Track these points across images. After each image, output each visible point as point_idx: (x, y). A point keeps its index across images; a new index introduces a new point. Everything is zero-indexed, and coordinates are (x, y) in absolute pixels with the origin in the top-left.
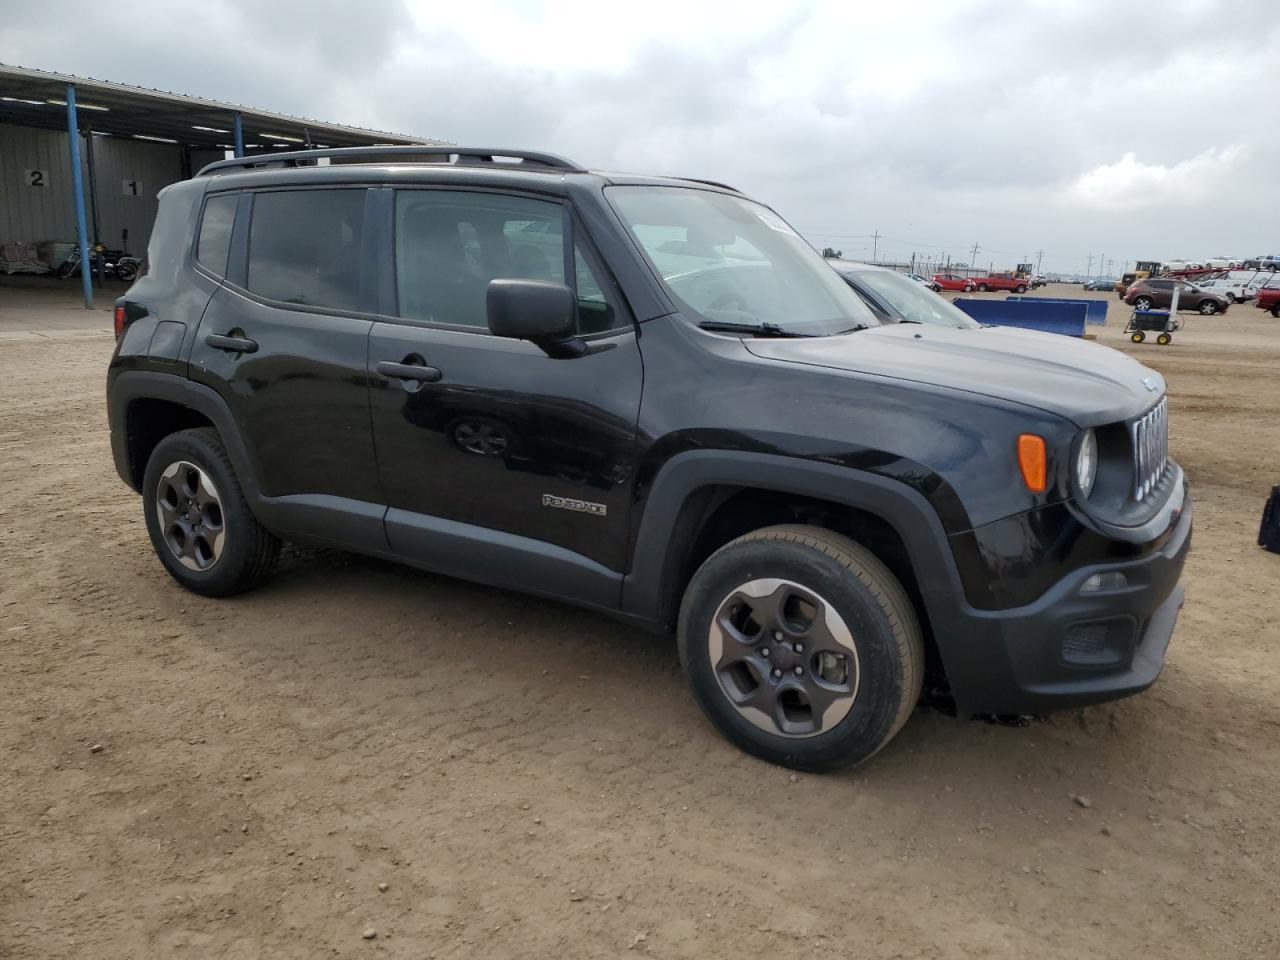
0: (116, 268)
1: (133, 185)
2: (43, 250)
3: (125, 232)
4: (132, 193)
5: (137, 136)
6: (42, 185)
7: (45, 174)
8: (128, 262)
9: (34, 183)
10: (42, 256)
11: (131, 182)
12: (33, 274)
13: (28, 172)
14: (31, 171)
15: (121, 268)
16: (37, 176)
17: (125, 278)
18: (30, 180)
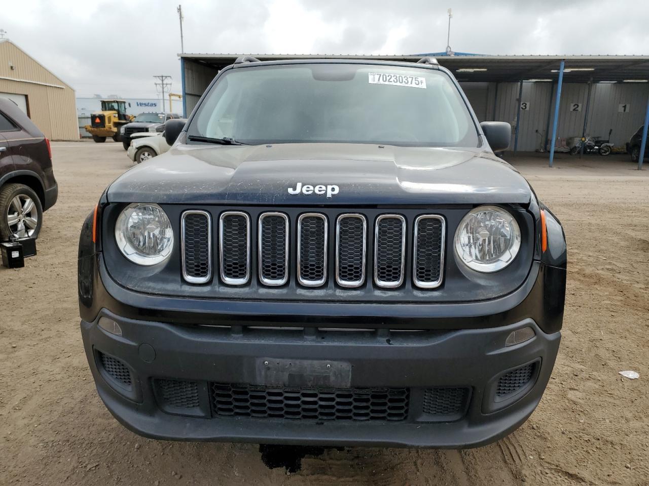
0: (599, 149)
1: (625, 107)
2: (570, 141)
3: (611, 130)
4: (623, 111)
5: (625, 81)
6: (577, 110)
7: (580, 105)
8: (607, 146)
9: (574, 110)
10: (568, 144)
11: (624, 105)
12: (562, 152)
13: (572, 105)
14: (573, 104)
15: (602, 149)
16: (576, 106)
17: (603, 154)
18: (572, 108)
